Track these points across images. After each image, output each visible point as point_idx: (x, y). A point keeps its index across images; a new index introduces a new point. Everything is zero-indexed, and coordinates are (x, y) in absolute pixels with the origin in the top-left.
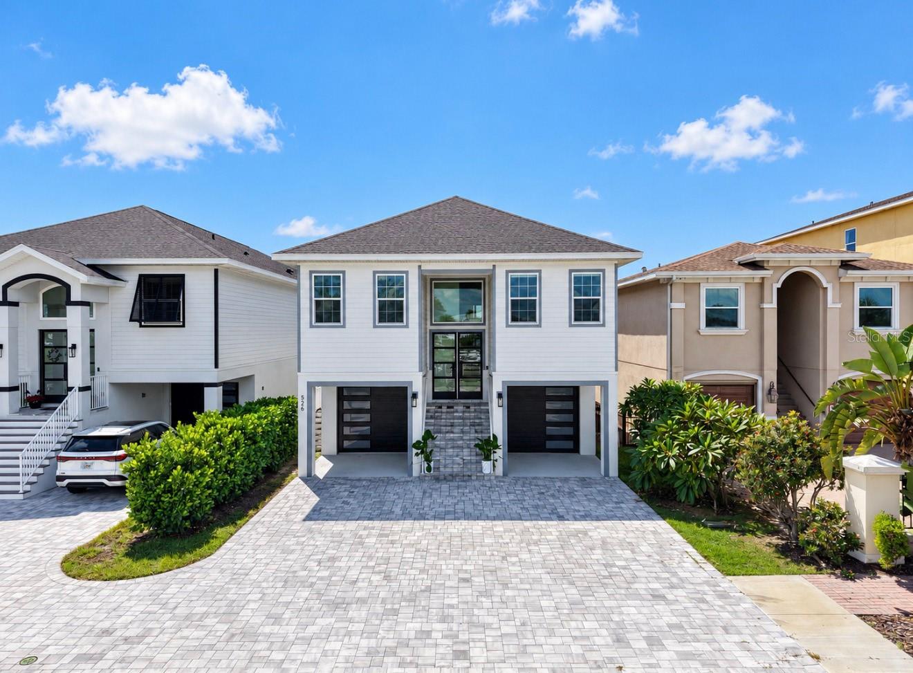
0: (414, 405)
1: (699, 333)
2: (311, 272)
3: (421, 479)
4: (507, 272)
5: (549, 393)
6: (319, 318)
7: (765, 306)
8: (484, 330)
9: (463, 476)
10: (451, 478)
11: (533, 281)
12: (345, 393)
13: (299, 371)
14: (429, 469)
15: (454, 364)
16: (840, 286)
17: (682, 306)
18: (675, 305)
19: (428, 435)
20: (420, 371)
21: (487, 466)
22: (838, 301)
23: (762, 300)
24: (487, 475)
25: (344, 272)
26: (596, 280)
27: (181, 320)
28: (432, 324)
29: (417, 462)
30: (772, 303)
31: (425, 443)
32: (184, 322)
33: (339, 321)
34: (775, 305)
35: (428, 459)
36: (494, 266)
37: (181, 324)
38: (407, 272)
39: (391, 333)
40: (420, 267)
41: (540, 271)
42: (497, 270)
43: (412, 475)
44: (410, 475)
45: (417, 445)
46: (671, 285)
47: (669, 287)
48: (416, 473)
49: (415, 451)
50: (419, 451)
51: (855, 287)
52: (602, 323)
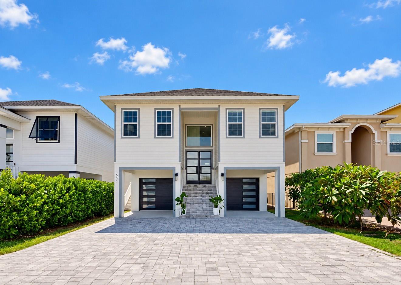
0: (176, 179)
1: (315, 154)
2: (122, 109)
3: (180, 218)
4: (227, 109)
5: (244, 181)
6: (126, 134)
7: (346, 141)
8: (213, 150)
9: (203, 216)
10: (196, 217)
11: (240, 114)
12: (144, 181)
13: (115, 161)
14: (184, 212)
15: (197, 167)
16: (381, 133)
17: (306, 141)
18: (303, 141)
19: (183, 195)
20: (179, 162)
21: (216, 211)
22: (380, 139)
23: (344, 139)
24: (216, 216)
25: (139, 109)
26: (273, 114)
27: (58, 139)
28: (186, 147)
29: (178, 208)
30: (349, 140)
31: (182, 199)
32: (59, 140)
33: (137, 135)
34: (350, 141)
35: (183, 207)
36: (219, 106)
37: (58, 141)
38: (173, 109)
39: (164, 141)
40: (180, 106)
41: (244, 109)
42: (221, 108)
43: (175, 217)
44: (174, 216)
45: (178, 200)
46: (301, 132)
47: (300, 133)
48: (177, 215)
49: (176, 202)
50: (179, 203)
51: (387, 133)
52: (276, 136)
